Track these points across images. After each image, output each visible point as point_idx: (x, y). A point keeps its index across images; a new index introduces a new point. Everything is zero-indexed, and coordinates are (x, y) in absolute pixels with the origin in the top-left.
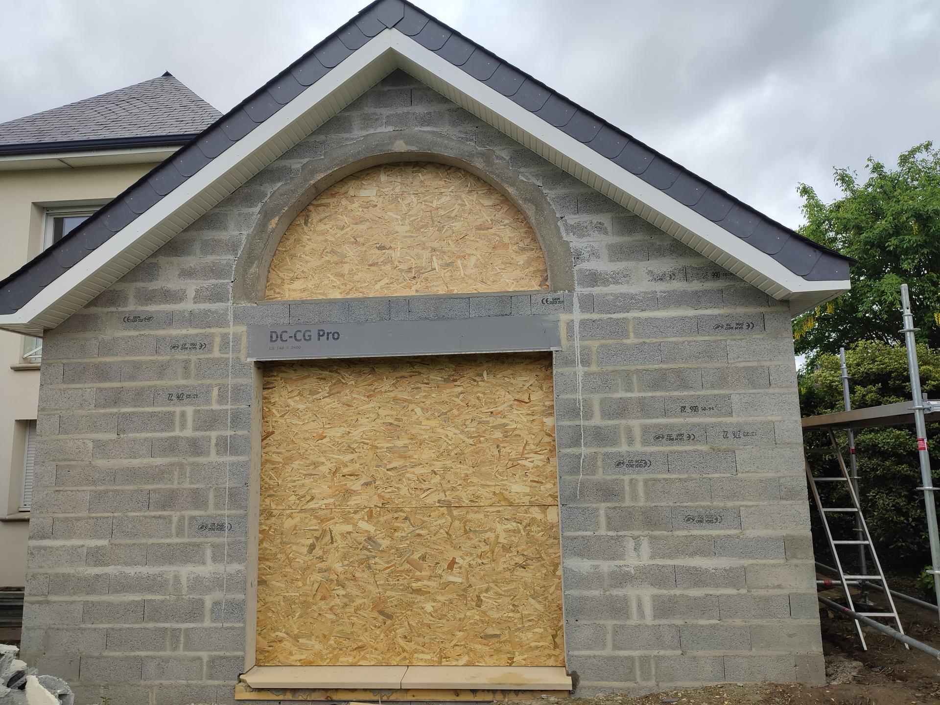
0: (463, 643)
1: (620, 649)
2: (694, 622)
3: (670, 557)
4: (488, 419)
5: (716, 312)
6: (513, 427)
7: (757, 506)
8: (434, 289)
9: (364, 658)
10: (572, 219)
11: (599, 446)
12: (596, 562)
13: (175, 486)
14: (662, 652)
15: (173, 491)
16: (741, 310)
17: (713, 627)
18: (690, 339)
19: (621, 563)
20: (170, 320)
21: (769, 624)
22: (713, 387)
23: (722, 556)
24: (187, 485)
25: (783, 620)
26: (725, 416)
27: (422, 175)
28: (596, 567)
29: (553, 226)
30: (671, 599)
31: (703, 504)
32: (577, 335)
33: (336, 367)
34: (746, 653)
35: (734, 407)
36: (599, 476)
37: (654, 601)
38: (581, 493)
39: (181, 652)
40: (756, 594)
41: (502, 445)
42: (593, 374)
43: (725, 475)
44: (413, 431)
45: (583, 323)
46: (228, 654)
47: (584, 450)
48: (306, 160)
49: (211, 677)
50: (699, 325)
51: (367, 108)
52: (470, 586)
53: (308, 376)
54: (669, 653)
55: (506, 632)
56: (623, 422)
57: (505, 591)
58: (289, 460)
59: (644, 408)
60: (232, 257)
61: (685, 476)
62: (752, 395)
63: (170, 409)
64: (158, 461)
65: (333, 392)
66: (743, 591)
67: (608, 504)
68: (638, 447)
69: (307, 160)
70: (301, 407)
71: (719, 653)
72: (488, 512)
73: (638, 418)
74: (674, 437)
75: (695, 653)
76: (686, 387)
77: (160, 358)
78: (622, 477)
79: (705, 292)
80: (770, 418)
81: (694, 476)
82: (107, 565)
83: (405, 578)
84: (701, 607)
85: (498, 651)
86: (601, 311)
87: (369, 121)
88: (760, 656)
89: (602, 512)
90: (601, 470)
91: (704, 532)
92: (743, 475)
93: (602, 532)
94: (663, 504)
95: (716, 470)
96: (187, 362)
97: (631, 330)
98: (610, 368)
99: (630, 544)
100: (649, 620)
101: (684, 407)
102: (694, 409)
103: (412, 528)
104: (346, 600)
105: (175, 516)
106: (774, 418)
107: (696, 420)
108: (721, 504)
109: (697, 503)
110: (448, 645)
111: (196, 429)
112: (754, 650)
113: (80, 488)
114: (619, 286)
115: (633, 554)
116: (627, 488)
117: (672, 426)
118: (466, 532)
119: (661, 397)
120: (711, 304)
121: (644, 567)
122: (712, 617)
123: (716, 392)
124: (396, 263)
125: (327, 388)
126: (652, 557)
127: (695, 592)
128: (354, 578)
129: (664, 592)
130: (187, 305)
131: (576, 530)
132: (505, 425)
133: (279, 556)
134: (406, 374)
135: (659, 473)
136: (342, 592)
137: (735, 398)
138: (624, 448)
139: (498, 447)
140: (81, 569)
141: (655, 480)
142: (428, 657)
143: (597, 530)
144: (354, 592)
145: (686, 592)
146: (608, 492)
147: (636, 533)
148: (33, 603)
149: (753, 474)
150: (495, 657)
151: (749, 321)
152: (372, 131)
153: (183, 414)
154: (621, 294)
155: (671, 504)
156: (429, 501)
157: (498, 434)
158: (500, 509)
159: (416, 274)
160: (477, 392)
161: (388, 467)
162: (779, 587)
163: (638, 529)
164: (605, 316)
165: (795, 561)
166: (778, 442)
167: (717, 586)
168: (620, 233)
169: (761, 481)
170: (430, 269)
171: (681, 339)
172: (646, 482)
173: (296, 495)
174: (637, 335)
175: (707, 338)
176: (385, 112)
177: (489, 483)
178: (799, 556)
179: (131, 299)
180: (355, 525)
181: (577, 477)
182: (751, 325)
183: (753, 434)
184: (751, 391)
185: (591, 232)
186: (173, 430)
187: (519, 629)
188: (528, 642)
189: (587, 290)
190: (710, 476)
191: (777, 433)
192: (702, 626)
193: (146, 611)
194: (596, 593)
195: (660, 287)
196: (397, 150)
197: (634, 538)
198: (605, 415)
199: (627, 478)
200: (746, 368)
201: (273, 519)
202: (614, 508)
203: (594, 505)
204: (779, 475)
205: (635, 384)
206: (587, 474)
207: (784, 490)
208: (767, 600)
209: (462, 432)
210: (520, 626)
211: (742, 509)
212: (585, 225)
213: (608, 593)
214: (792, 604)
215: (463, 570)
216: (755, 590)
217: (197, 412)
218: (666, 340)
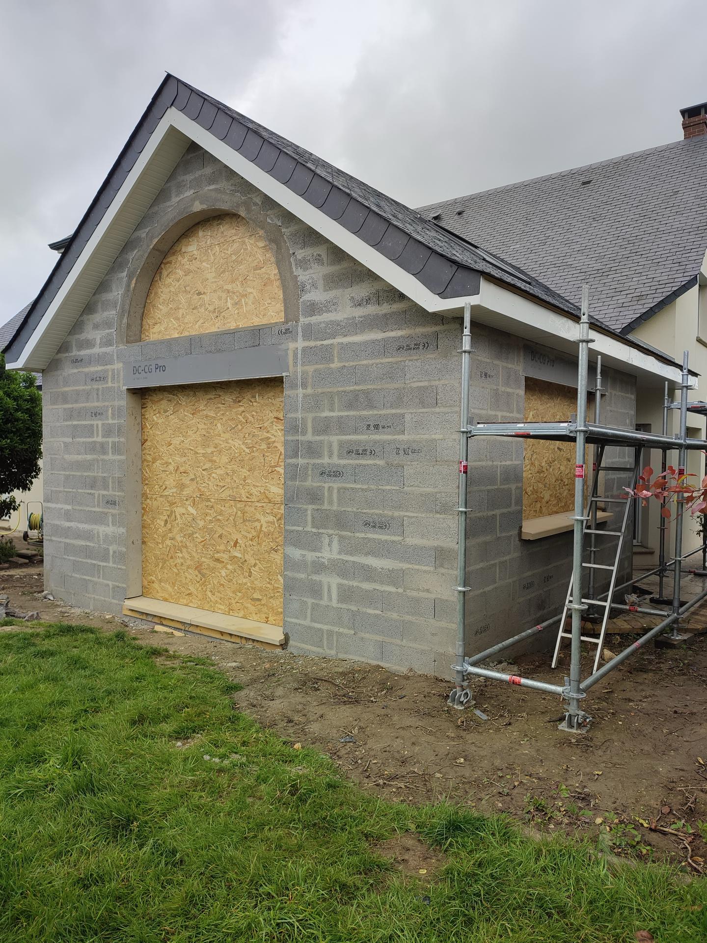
0: (241, 601)
1: (315, 622)
2: (364, 610)
3: (351, 554)
4: (259, 433)
5: (399, 333)
6: (273, 440)
7: (417, 517)
8: (228, 325)
9: (191, 602)
10: (301, 254)
11: (310, 458)
12: (304, 552)
13: (96, 474)
14: (341, 630)
15: (95, 477)
16: (420, 330)
17: (376, 616)
18: (378, 361)
19: (319, 554)
20: (90, 361)
21: (417, 621)
22: (391, 407)
23: (387, 558)
24: (100, 474)
25: (428, 620)
26: (399, 434)
27: (223, 227)
28: (304, 556)
29: (287, 263)
30: (350, 588)
31: (377, 511)
32: (299, 362)
33: (176, 392)
34: (398, 642)
35: (407, 425)
36: (309, 483)
37: (338, 588)
38: (297, 497)
39: (101, 580)
40: (410, 594)
41: (266, 454)
42: (309, 396)
43: (394, 488)
44: (216, 442)
45: (304, 350)
46: (120, 585)
47: (301, 461)
48: (147, 230)
49: (113, 598)
50: (384, 348)
51: (179, 177)
52: (246, 561)
53: (162, 399)
54: (346, 631)
55: (265, 598)
56: (326, 438)
57: (264, 567)
58: (154, 460)
59: (341, 426)
60: (114, 312)
61: (365, 487)
62: (421, 414)
63: (92, 422)
64: (89, 457)
65: (175, 410)
66: (400, 590)
67: (314, 507)
68: (335, 460)
69: (149, 228)
70: (160, 421)
71: (379, 638)
72: (257, 506)
73: (337, 435)
74: (361, 452)
75: (363, 635)
76: (372, 407)
77: (87, 387)
78: (324, 485)
79: (393, 314)
80: (433, 436)
81: (372, 487)
82: (71, 521)
83: (211, 550)
84: (369, 598)
85: (260, 611)
86: (316, 339)
87: (180, 187)
88: (408, 647)
89: (309, 512)
90: (310, 478)
91: (376, 536)
92: (410, 488)
93: (309, 528)
94: (350, 509)
95: (388, 484)
96: (98, 390)
97: (336, 355)
98: (320, 390)
99: (326, 541)
100: (334, 603)
101: (369, 425)
102: (376, 427)
103: (215, 515)
104: (182, 561)
105: (96, 493)
106: (437, 437)
107: (377, 437)
108: (390, 513)
109: (373, 511)
110: (233, 601)
111: (103, 437)
112: (404, 641)
113: (60, 473)
114: (330, 314)
115: (327, 548)
116: (326, 494)
117: (359, 443)
118: (244, 521)
119: (354, 416)
120: (397, 326)
121: (334, 560)
122: (376, 608)
123: (394, 411)
124: (207, 306)
125: (172, 408)
126: (340, 553)
127: (366, 586)
128: (186, 547)
129: (345, 582)
130: (97, 350)
131: (293, 526)
132: (269, 438)
133: (151, 526)
134: (213, 397)
135: (349, 482)
136: (180, 555)
137: (408, 417)
138: (326, 460)
139: (263, 456)
140: (62, 523)
141: (345, 488)
142: (222, 607)
143: (305, 527)
144: (187, 556)
145: (360, 585)
146: (314, 497)
147: (331, 532)
148: (47, 540)
149: (416, 488)
150: (258, 615)
151: (425, 341)
152: (182, 197)
153: (97, 425)
154: (330, 321)
155: (355, 510)
156: (223, 496)
157: (264, 446)
158: (264, 504)
159: (218, 312)
160: (252, 411)
161: (203, 468)
162: (428, 591)
163: (332, 529)
164: (319, 343)
165: (443, 570)
166: (438, 459)
167: (382, 583)
168: (333, 263)
169: (422, 495)
170: (226, 308)
171: (371, 362)
172: (339, 490)
173: (158, 485)
174: (340, 360)
175: (390, 360)
176: (189, 177)
177: (258, 484)
178: (446, 566)
179: (74, 348)
180: (186, 509)
181: (295, 483)
182: (426, 345)
183: (419, 451)
184: (421, 410)
185: (312, 265)
186: (93, 437)
187: (272, 597)
188: (276, 607)
189: (308, 320)
190: (384, 488)
191: (438, 451)
192: (369, 614)
193: (88, 552)
194: (303, 576)
195: (359, 312)
196: (195, 210)
197: (330, 536)
198: (316, 432)
199: (326, 485)
200: (419, 388)
201: (148, 500)
202: (318, 510)
203: (305, 507)
204: (436, 490)
205: (336, 404)
206: (302, 481)
207: (439, 504)
208: (417, 600)
209: (243, 443)
210: (272, 595)
211: (405, 518)
212: (309, 258)
213: (310, 577)
214: (437, 608)
215: (242, 548)
216: (409, 591)
217: (103, 424)
218: (361, 363)
